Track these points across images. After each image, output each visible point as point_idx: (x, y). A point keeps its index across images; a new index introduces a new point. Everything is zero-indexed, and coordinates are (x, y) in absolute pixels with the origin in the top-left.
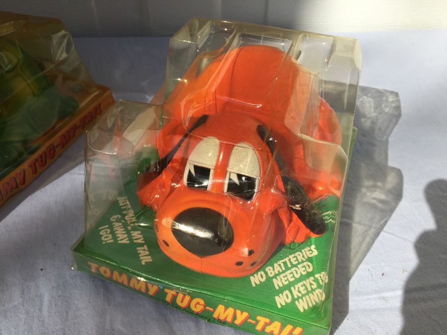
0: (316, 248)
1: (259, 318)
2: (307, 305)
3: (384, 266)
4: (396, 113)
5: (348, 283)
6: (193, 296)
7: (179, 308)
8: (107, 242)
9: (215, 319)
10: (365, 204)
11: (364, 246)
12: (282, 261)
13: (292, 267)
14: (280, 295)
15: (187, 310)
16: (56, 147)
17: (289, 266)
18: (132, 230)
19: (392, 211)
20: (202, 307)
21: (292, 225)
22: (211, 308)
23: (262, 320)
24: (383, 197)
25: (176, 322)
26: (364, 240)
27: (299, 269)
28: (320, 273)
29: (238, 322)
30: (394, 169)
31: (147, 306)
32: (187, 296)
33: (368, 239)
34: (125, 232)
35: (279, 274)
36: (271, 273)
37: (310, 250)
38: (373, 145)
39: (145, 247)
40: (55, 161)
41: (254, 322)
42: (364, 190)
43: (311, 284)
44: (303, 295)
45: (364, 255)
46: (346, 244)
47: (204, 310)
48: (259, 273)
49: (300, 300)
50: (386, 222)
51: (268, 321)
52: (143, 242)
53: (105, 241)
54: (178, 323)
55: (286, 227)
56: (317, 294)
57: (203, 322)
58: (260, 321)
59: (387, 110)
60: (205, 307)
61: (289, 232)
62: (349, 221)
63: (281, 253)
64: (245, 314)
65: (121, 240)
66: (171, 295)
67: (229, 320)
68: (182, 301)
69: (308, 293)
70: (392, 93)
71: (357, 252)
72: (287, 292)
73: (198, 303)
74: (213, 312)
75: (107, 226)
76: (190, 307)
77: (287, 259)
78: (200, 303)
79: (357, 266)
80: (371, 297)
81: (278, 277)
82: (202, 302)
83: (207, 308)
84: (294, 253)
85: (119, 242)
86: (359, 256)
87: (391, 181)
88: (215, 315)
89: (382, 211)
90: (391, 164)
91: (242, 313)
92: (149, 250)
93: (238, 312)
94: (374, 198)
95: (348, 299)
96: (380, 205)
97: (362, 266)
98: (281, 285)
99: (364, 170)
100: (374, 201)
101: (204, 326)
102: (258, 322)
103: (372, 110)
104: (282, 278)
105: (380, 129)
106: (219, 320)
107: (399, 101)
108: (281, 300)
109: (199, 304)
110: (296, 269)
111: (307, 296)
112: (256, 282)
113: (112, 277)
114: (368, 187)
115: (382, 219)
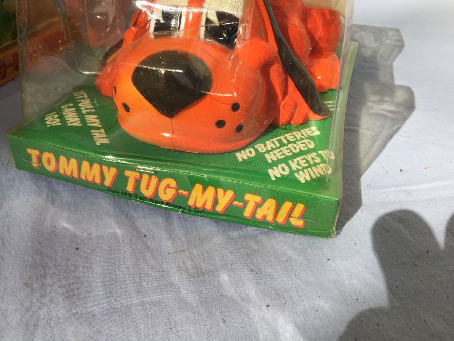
0: (319, 130)
1: (248, 197)
2: (309, 177)
3: (402, 164)
4: (399, 44)
5: (359, 180)
6: (161, 176)
7: (143, 198)
8: (53, 125)
9: (190, 207)
10: (372, 114)
11: (375, 148)
12: (276, 139)
13: (288, 144)
14: (275, 168)
15: (155, 200)
16: (8, 66)
17: (285, 142)
18: (86, 114)
19: (405, 119)
20: (173, 191)
21: (287, 98)
22: (185, 191)
23: (252, 199)
24: (393, 108)
25: (140, 218)
26: (374, 143)
27: (298, 145)
28: (324, 150)
29: (220, 208)
30: (401, 87)
31: (103, 203)
32: (153, 177)
33: (379, 143)
34: (77, 116)
35: (273, 149)
36: (262, 149)
37: (311, 130)
38: (376, 69)
39: (102, 131)
40: (6, 83)
41: (242, 204)
42: (370, 104)
43: (313, 159)
44: (304, 168)
45: (377, 155)
46: (353, 147)
47: (177, 196)
48: (247, 150)
49: (300, 172)
50: (399, 129)
51: (258, 199)
52: (101, 126)
53: (51, 125)
54: (142, 220)
55: (280, 98)
56: (322, 168)
57: (175, 215)
58: (249, 201)
59: (388, 42)
60: (177, 191)
61: (284, 106)
62: (354, 128)
63: (275, 132)
64: (230, 193)
65: (71, 123)
66: (134, 179)
67: (209, 206)
68: (147, 188)
69: (310, 166)
70: (392, 29)
71: (367, 153)
72: (283, 165)
73: (168, 186)
74: (188, 197)
75: (55, 113)
76: (158, 195)
77: (282, 138)
78: (171, 186)
79: (369, 164)
80: (389, 190)
81: (271, 153)
82: (173, 183)
83: (181, 191)
84: (291, 132)
85: (68, 125)
86: (370, 156)
87: (400, 96)
88: (191, 202)
89: (393, 119)
90: (398, 82)
91: (225, 193)
92: (107, 133)
93: (221, 191)
94: (383, 110)
95: (361, 192)
96: (390, 115)
97: (374, 165)
98: (275, 159)
99: (368, 88)
100: (382, 112)
101: (176, 221)
102: (246, 203)
103: (372, 42)
104: (277, 153)
105: (382, 56)
106: (196, 208)
107: (400, 35)
108: (275, 173)
109: (170, 188)
110: (295, 145)
111: (309, 169)
112: (244, 157)
113: (58, 170)
114: (374, 102)
115: (394, 126)
